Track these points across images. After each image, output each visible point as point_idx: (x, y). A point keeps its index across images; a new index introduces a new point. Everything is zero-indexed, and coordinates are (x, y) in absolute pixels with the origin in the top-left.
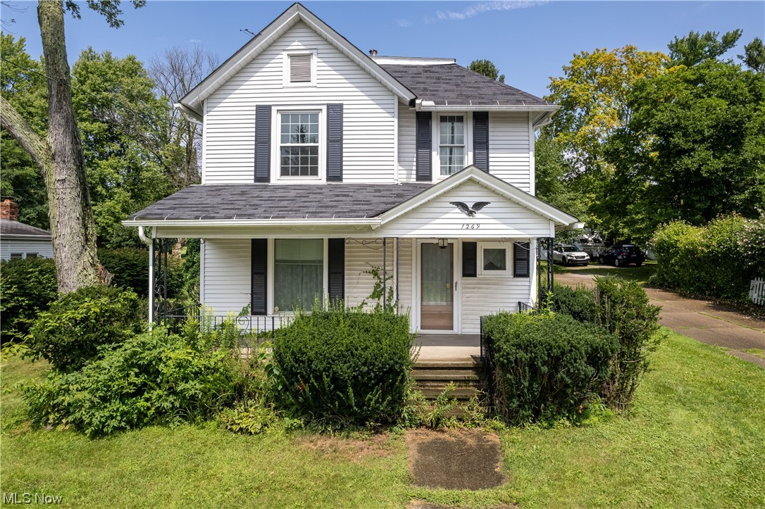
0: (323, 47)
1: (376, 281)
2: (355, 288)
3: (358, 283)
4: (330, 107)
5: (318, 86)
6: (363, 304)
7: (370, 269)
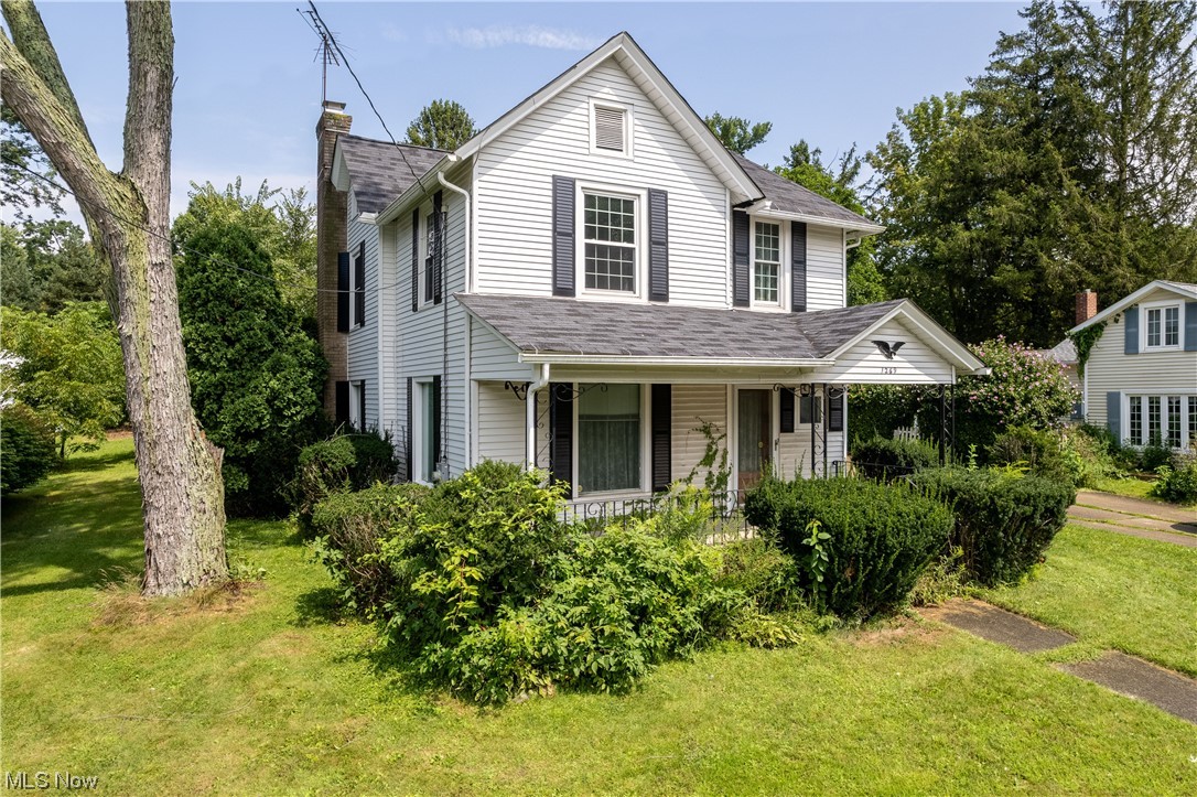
0: (641, 103)
1: (708, 441)
2: (682, 452)
3: (687, 445)
4: (652, 194)
5: (637, 160)
6: (693, 474)
7: (699, 424)
